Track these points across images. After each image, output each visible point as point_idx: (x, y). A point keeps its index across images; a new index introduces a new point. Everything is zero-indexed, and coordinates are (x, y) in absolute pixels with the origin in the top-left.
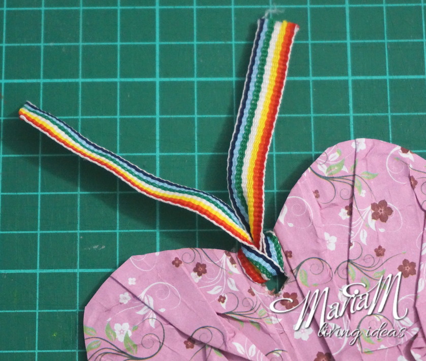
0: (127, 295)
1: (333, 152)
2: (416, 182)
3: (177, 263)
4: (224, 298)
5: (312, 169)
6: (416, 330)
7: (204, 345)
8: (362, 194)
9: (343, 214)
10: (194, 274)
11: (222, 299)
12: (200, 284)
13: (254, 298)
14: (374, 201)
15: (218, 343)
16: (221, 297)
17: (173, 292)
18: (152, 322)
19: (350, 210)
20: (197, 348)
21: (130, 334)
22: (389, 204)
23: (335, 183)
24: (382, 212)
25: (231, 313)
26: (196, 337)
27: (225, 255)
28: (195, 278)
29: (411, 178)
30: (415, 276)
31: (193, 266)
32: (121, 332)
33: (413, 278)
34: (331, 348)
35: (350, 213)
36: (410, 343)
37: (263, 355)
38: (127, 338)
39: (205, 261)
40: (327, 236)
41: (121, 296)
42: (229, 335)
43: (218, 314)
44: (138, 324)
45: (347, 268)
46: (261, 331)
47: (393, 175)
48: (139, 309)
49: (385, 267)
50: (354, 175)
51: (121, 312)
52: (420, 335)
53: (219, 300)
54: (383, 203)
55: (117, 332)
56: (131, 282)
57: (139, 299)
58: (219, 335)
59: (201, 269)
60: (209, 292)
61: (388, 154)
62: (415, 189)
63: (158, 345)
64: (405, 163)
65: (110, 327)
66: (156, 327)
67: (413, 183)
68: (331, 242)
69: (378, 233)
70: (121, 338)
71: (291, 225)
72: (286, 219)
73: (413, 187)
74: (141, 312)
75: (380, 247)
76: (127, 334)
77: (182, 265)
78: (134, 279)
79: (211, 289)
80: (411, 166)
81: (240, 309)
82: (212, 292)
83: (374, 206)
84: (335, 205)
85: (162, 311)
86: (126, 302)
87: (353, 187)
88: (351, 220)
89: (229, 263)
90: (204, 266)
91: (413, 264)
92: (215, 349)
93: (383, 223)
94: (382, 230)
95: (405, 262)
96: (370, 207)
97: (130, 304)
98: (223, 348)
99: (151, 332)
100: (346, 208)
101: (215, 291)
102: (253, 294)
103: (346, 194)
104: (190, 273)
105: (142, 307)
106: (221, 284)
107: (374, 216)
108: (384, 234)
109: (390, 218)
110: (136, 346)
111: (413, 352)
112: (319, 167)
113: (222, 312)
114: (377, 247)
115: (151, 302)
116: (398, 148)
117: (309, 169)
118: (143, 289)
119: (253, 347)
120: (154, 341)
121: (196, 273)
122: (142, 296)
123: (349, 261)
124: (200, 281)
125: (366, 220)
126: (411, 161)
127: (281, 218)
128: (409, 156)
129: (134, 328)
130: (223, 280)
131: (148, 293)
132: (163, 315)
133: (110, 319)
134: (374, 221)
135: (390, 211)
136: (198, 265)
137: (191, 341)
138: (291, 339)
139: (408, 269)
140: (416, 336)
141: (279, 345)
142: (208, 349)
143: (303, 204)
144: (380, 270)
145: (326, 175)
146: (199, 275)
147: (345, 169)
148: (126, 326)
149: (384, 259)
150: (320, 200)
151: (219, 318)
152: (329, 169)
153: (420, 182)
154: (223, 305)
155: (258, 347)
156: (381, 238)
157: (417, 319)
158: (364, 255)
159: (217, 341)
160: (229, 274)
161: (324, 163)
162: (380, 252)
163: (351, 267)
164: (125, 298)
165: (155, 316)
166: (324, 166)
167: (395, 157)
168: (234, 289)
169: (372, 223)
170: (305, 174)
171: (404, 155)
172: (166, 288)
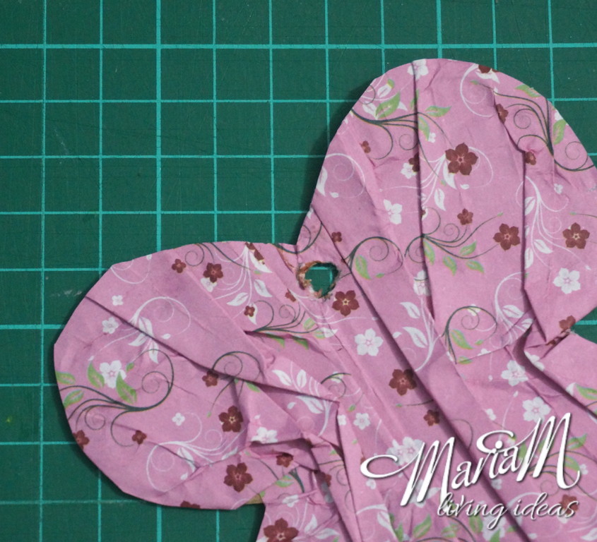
0: (113, 320)
1: (383, 84)
2: (506, 113)
3: (178, 267)
4: (253, 309)
5: (355, 113)
6: (528, 322)
7: (231, 379)
8: (430, 138)
9: (407, 171)
10: (205, 281)
11: (249, 311)
12: (215, 293)
13: (295, 305)
14: (449, 147)
15: (253, 374)
16: (248, 308)
17: (178, 309)
18: (153, 355)
19: (416, 163)
20: (222, 383)
21: (124, 376)
22: (471, 149)
23: (391, 128)
24: (462, 160)
25: (264, 328)
26: (219, 368)
27: (246, 249)
28: (207, 285)
29: (498, 108)
30: (519, 247)
31: (201, 269)
32: (111, 374)
33: (516, 249)
34: (412, 362)
35: (417, 168)
36: (522, 342)
37: (317, 384)
38: (119, 381)
39: (220, 259)
40: (387, 204)
41: (104, 322)
42: (266, 361)
43: (247, 333)
44: (134, 360)
45: (422, 247)
46: (311, 350)
47: (472, 107)
48: (132, 339)
49: (475, 238)
50: (416, 114)
51: (107, 346)
52: (535, 329)
53: (246, 313)
54: (462, 148)
55: (105, 375)
56: (117, 301)
57: (130, 325)
58: (252, 362)
59: (214, 272)
60: (230, 303)
61: (461, 78)
62: (506, 123)
63: (165, 386)
64: (487, 88)
65: (94, 368)
66: (161, 361)
67: (501, 113)
68: (395, 213)
69: (459, 191)
70: (111, 383)
71: (335, 195)
72: (327, 188)
73: (502, 120)
74: (136, 343)
75: (465, 211)
76: (119, 376)
77: (187, 271)
78: (120, 297)
79: (231, 298)
80: (496, 90)
81: (277, 322)
82: (234, 303)
83: (450, 154)
84: (394, 159)
85: (166, 337)
86: (112, 331)
87: (416, 130)
88: (419, 178)
89: (254, 260)
90: (219, 267)
91: (514, 230)
92: (248, 381)
93: (466, 177)
94: (465, 187)
95: (504, 228)
96: (444, 156)
97: (118, 333)
98: (260, 380)
99: (153, 368)
100: (410, 161)
101: (239, 301)
102: (293, 299)
103: (408, 142)
104: (199, 279)
105: (136, 336)
106: (246, 289)
107: (453, 168)
108: (468, 191)
109: (475, 168)
110: (133, 391)
111: (527, 354)
112: (366, 109)
113: (252, 329)
114: (461, 212)
115: (148, 326)
116: (475, 66)
117: (351, 113)
118: (134, 310)
119: (302, 373)
120: (159, 382)
121: (209, 278)
122: (134, 319)
123: (422, 236)
124: (215, 289)
125: (441, 176)
126: (495, 83)
127: (320, 187)
128: (492, 76)
129: (129, 367)
130: (247, 284)
131: (142, 315)
132: (167, 344)
133: (92, 358)
134: (452, 175)
135: (473, 158)
136: (210, 266)
137: (212, 375)
138: (353, 356)
139: (508, 237)
140: (529, 331)
141: (338, 366)
142: (238, 384)
143: (349, 164)
144: (469, 243)
145: (376, 118)
146: (213, 280)
147: (402, 106)
148: (117, 365)
149: (472, 227)
150: (372, 154)
151: (248, 338)
152: (380, 109)
153: (511, 111)
154: (253, 319)
155: (309, 374)
156: (465, 198)
157: (529, 307)
158: (443, 225)
159: (250, 371)
160: (256, 275)
161: (372, 102)
162: (465, 218)
163: (427, 244)
164: (111, 325)
165: (156, 346)
166: (372, 105)
167: (471, 80)
168: (266, 294)
169: (450, 179)
170: (346, 120)
171: (484, 76)
172: (168, 306)
